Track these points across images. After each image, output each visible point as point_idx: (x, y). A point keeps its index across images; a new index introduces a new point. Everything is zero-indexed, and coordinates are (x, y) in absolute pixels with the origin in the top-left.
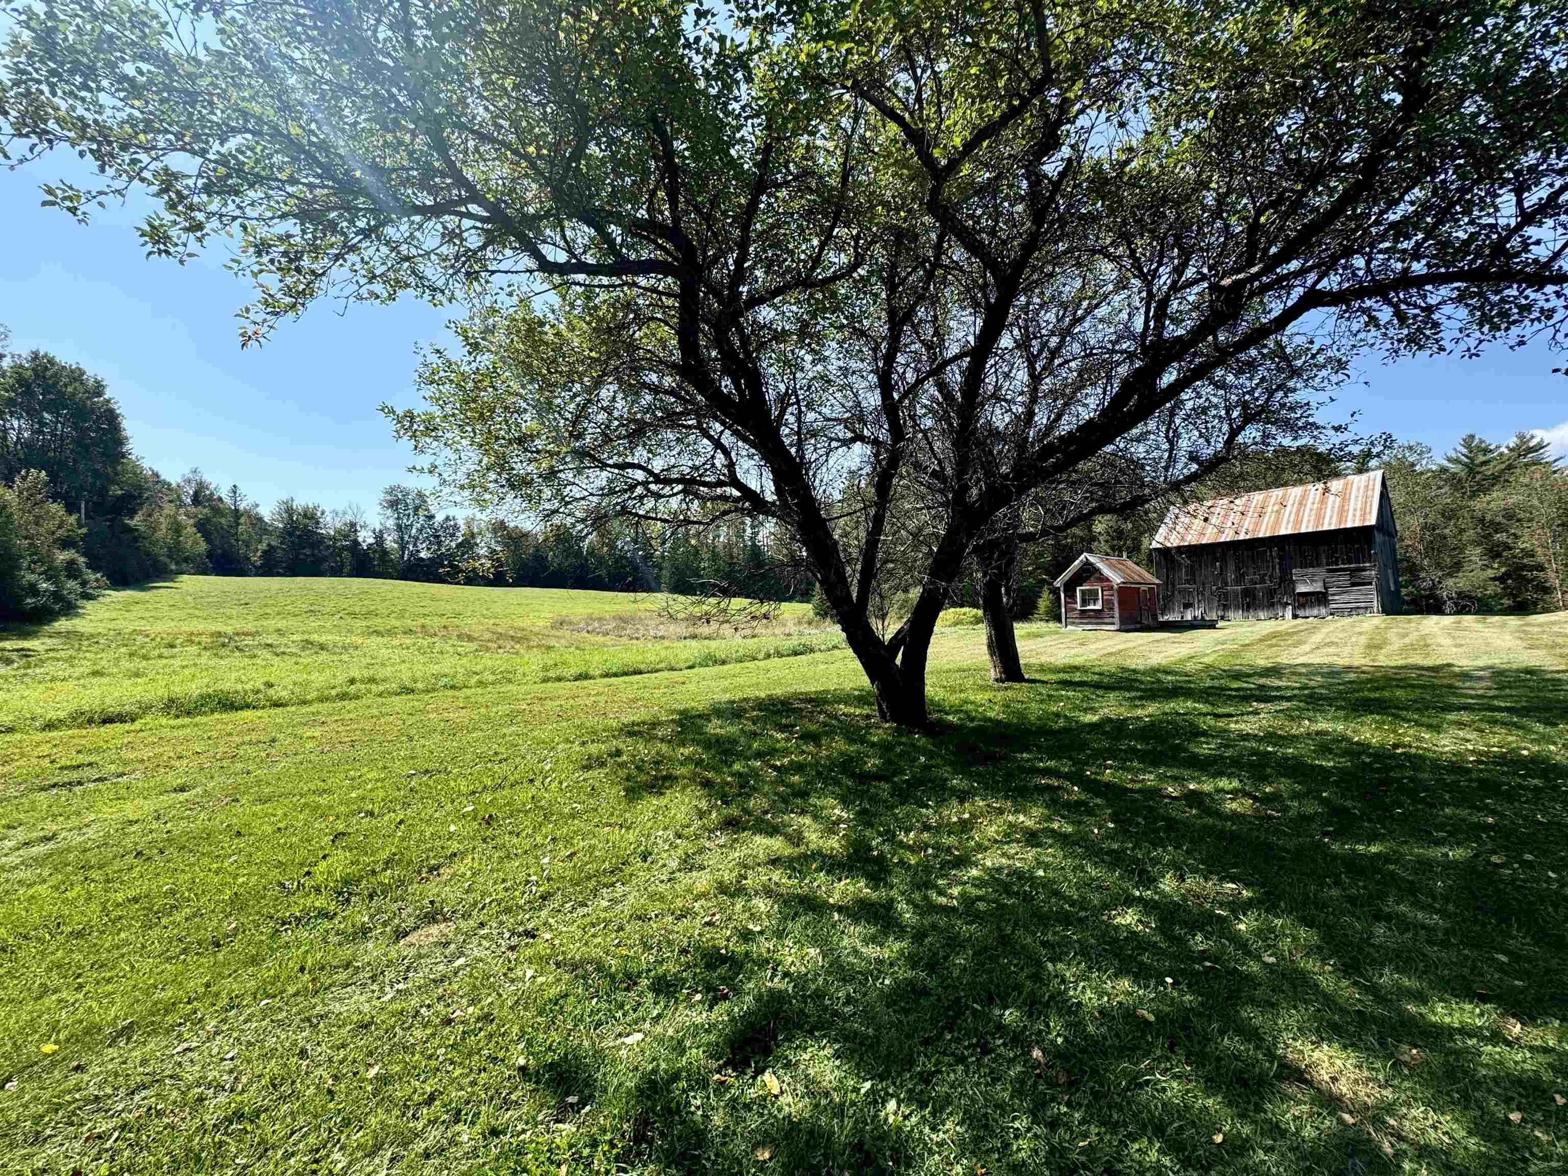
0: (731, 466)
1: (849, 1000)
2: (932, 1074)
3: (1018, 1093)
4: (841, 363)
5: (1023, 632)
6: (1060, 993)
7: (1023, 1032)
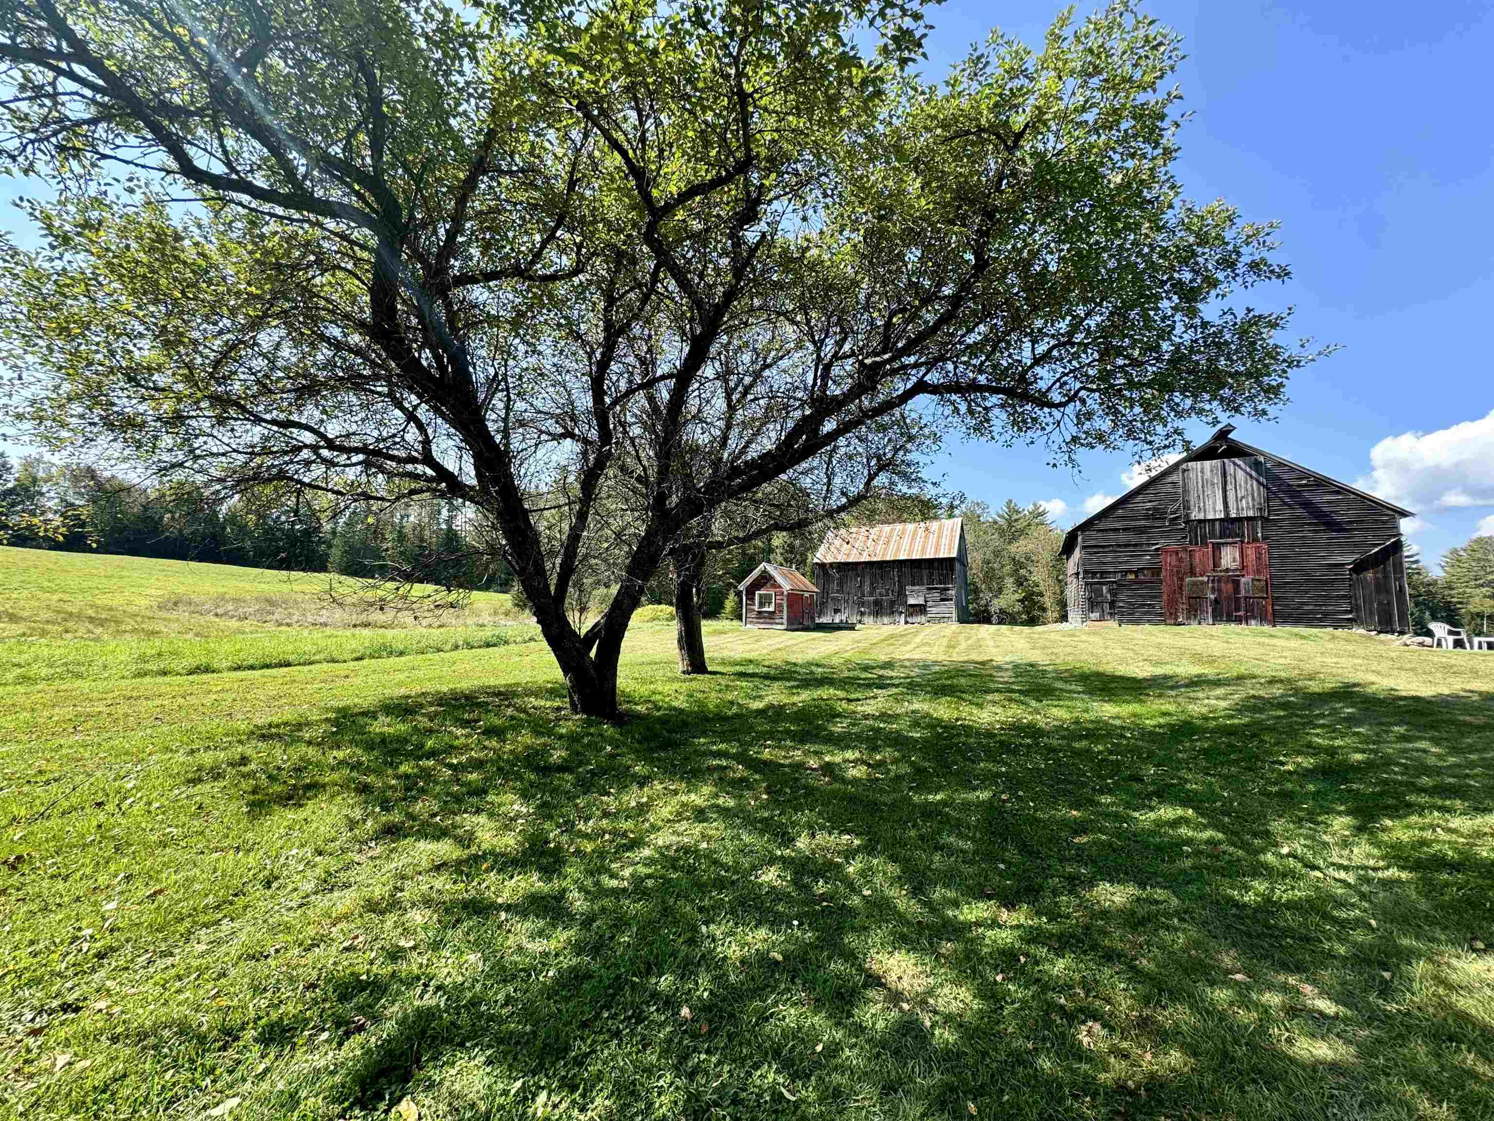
0: (427, 443)
1: (508, 1000)
2: (587, 1055)
3: (665, 1053)
4: (556, 360)
5: (710, 629)
6: (711, 952)
7: (674, 994)
